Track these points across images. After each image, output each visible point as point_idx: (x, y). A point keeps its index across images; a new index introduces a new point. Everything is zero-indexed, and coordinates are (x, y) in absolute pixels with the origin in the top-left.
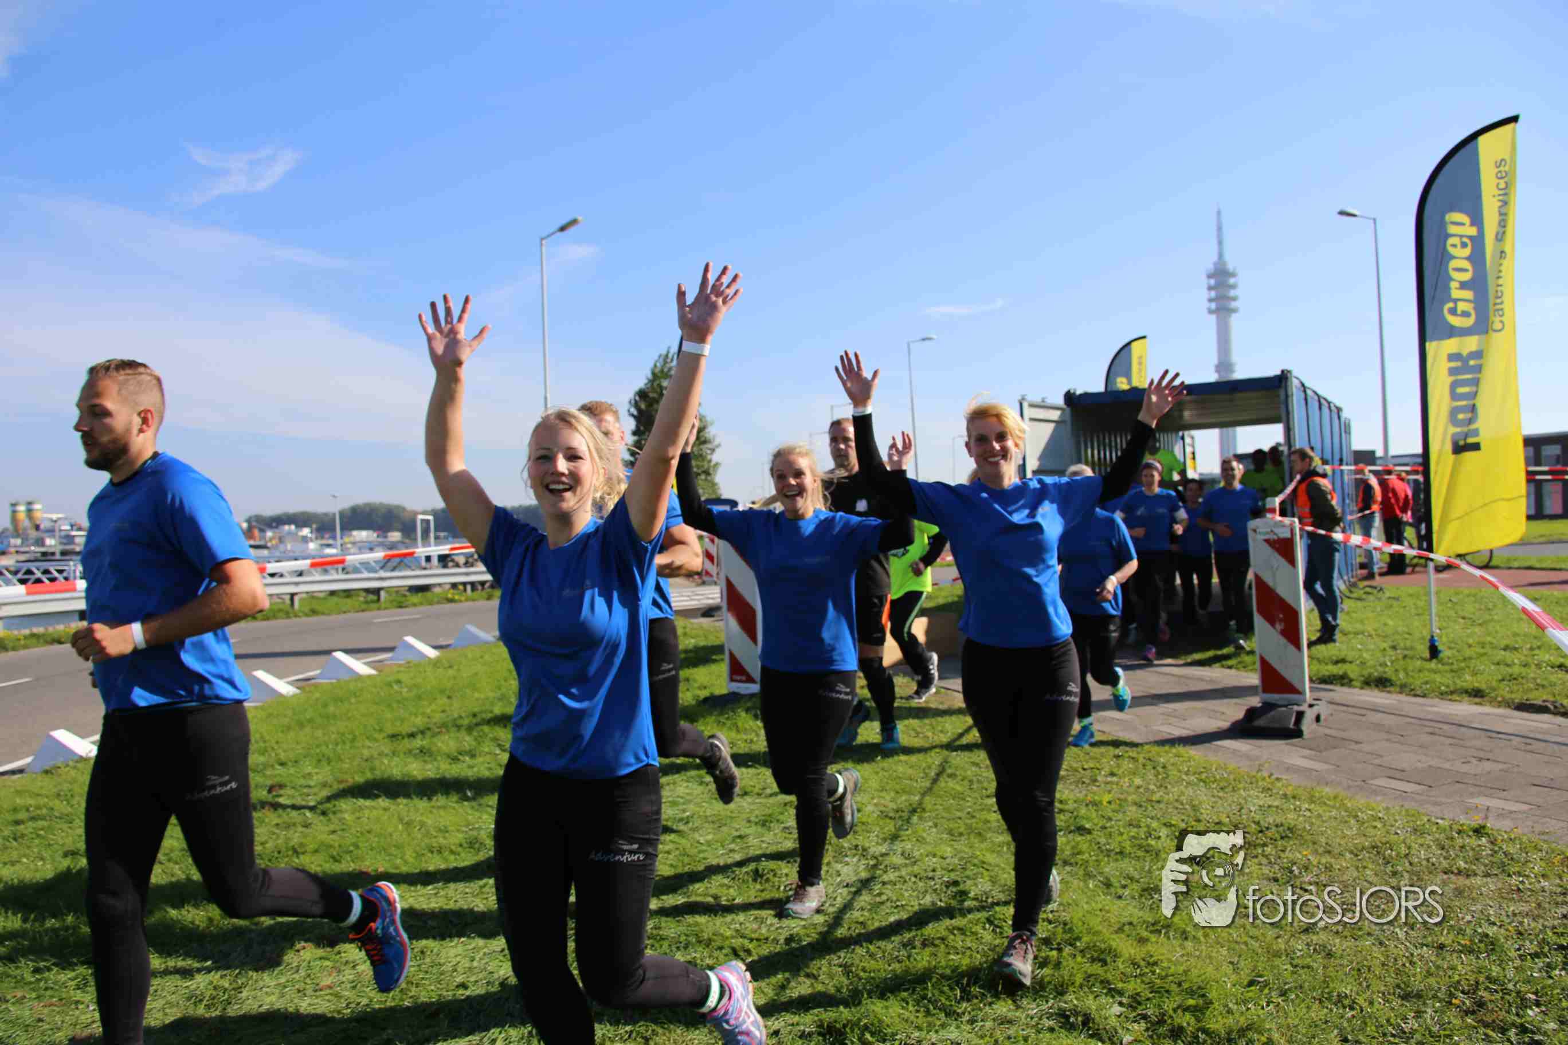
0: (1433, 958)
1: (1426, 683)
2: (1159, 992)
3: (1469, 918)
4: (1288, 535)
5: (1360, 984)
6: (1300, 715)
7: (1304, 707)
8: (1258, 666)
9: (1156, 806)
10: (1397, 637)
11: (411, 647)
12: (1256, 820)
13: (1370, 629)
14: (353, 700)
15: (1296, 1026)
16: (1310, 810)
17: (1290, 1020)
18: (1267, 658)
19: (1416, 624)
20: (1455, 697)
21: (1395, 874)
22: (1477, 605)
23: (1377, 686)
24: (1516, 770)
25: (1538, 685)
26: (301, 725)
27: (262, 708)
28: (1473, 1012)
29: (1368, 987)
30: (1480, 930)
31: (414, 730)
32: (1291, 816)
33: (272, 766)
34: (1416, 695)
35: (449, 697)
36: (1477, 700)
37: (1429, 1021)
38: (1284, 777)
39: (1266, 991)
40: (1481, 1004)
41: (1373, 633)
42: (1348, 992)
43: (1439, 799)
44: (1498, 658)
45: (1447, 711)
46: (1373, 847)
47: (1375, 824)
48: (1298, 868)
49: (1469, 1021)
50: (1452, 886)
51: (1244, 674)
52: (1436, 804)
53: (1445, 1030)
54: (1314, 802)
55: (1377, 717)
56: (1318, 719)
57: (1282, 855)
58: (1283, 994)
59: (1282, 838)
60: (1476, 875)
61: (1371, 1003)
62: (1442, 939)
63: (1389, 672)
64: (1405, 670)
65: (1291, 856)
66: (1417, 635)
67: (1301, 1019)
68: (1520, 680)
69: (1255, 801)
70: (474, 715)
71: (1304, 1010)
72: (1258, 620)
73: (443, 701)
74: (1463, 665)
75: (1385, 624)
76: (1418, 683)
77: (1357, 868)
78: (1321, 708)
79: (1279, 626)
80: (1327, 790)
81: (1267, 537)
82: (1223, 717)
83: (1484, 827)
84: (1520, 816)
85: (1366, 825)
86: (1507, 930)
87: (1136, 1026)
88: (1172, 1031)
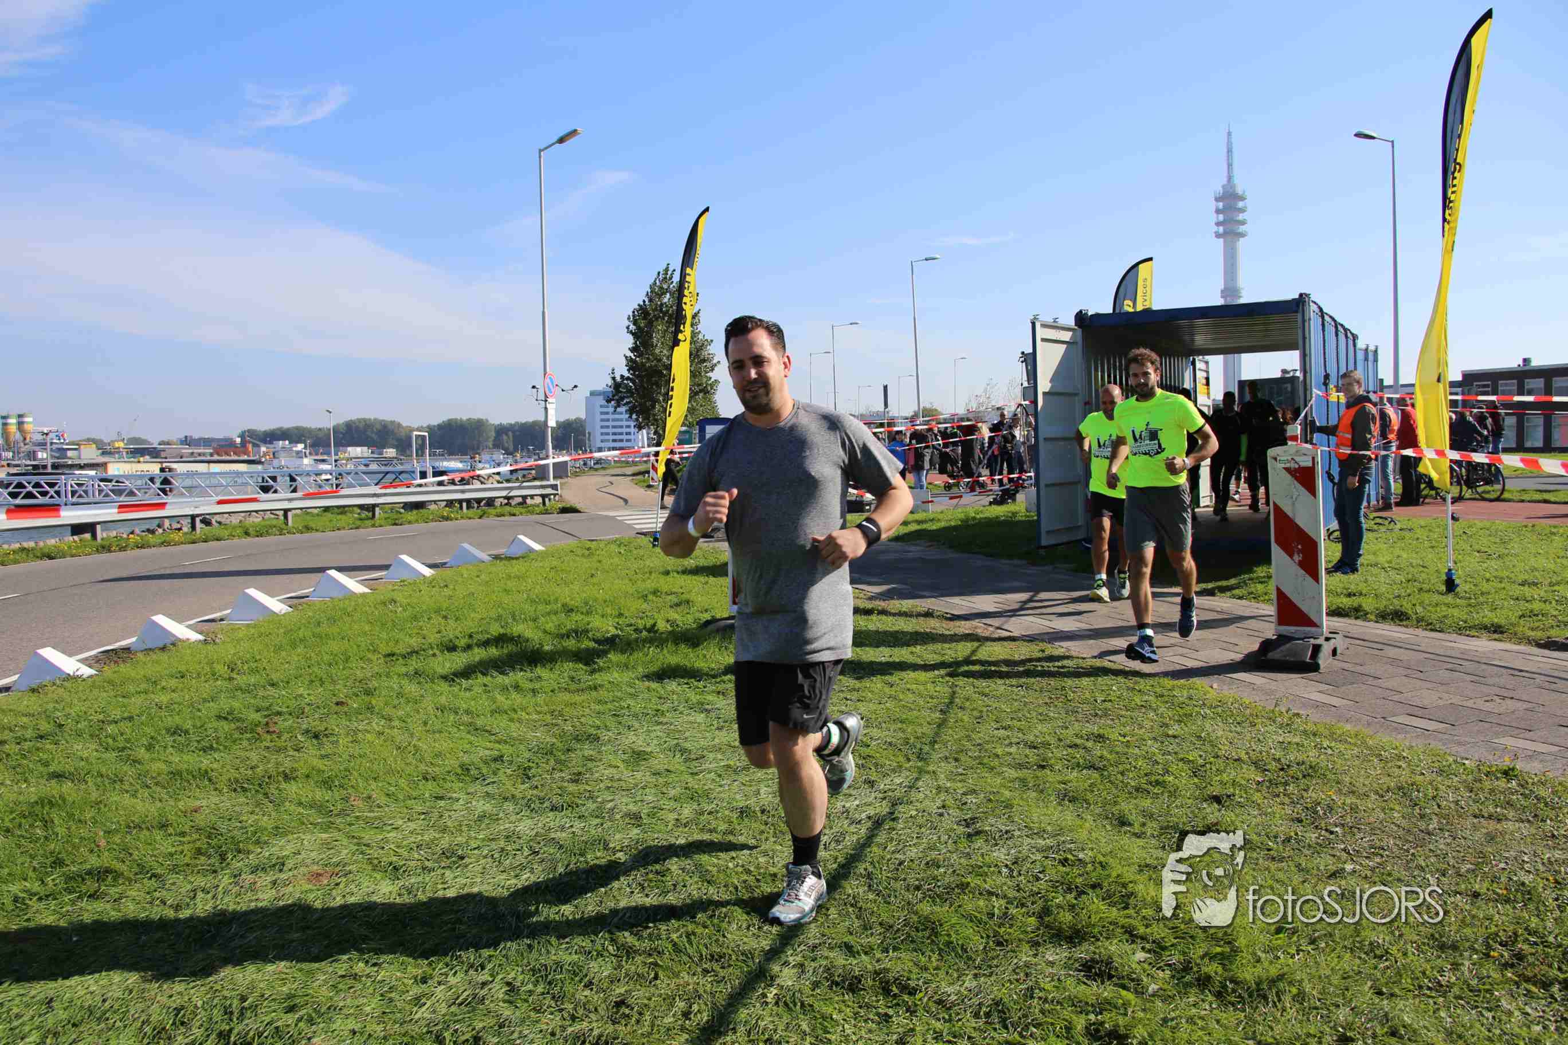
0: (1467, 907)
1: (1444, 616)
2: (1183, 938)
3: (1502, 865)
4: (1310, 464)
5: (1392, 933)
6: (1317, 649)
7: (1320, 641)
8: (1274, 596)
9: (1172, 740)
10: (1412, 569)
11: (407, 565)
12: (1277, 757)
13: (1382, 560)
14: (346, 619)
15: (1327, 977)
16: (1331, 748)
17: (1322, 972)
18: (1284, 589)
19: (1430, 556)
20: (1473, 633)
21: (1422, 816)
22: (1492, 539)
23: (1392, 619)
24: (1541, 709)
25: (1559, 621)
26: (294, 645)
27: (255, 626)
28: (1512, 966)
29: (1401, 936)
30: (1515, 878)
31: (409, 650)
32: (1313, 753)
33: (264, 687)
34: (1432, 630)
35: (445, 617)
36: (1496, 636)
37: (1466, 973)
38: (1301, 712)
39: (1295, 938)
40: (1520, 957)
41: (1387, 565)
42: (1380, 941)
43: (1463, 739)
44: (1516, 595)
45: (1467, 647)
46: (1400, 788)
47: (1400, 763)
48: (1322, 808)
49: (1509, 975)
50: (1484, 831)
51: (1257, 605)
52: (1460, 743)
53: (1484, 984)
54: (1335, 740)
55: (1392, 652)
56: (1334, 652)
57: (1305, 794)
58: (1313, 942)
59: (1304, 776)
60: (1507, 819)
61: (1405, 954)
62: (1477, 886)
63: (1407, 607)
64: (1421, 603)
65: (1314, 795)
66: (1432, 568)
67: (1332, 969)
68: (1540, 617)
69: (1274, 736)
70: (471, 636)
71: (1336, 960)
72: (1276, 552)
73: (437, 620)
74: (1481, 599)
75: (1398, 556)
76: (1433, 616)
77: (1383, 809)
78: (1339, 642)
79: (1297, 558)
80: (1348, 727)
81: (1288, 465)
82: (1237, 649)
83: (1513, 769)
84: (1549, 758)
85: (1389, 765)
86: (1542, 879)
87: (1161, 974)
88: (1198, 980)
